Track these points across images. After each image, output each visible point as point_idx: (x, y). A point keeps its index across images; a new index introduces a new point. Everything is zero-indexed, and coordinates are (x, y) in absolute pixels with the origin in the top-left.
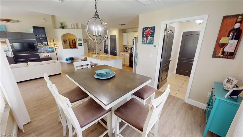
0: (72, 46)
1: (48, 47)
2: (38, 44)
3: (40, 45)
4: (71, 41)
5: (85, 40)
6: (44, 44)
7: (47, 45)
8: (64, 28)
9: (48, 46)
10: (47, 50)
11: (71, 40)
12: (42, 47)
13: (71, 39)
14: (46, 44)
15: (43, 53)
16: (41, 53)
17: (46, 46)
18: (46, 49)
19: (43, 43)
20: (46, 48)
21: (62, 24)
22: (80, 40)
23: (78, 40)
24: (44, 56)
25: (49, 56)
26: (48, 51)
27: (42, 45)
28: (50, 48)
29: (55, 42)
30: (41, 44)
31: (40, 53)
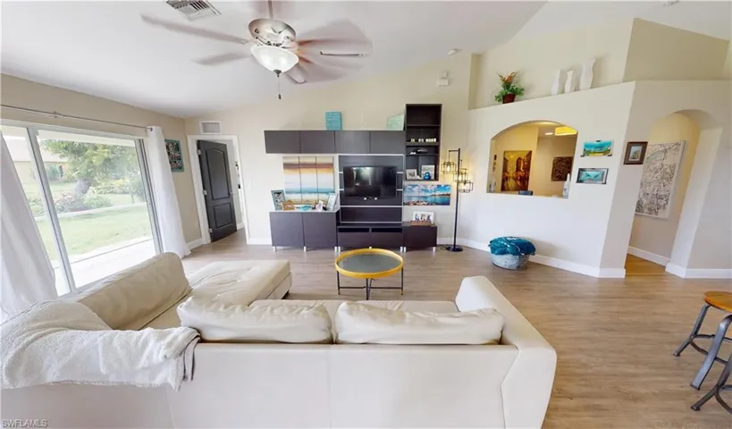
0: (511, 183)
1: (436, 183)
2: (408, 171)
3: (414, 175)
4: (512, 159)
5: (639, 148)
6: (423, 172)
7: (433, 178)
8: (512, 101)
9: (436, 178)
10: (428, 194)
11: (512, 157)
12: (416, 183)
13: (512, 152)
14: (432, 173)
15: (415, 204)
16: (408, 204)
17: (429, 179)
18: (427, 191)
19: (423, 167)
20: (425, 186)
21: (507, 84)
22: (603, 149)
23: (586, 153)
24: (414, 219)
25: (431, 218)
26: (429, 200)
27: (418, 177)
28: (439, 186)
29: (463, 166)
30: (415, 171)
31: (404, 204)
